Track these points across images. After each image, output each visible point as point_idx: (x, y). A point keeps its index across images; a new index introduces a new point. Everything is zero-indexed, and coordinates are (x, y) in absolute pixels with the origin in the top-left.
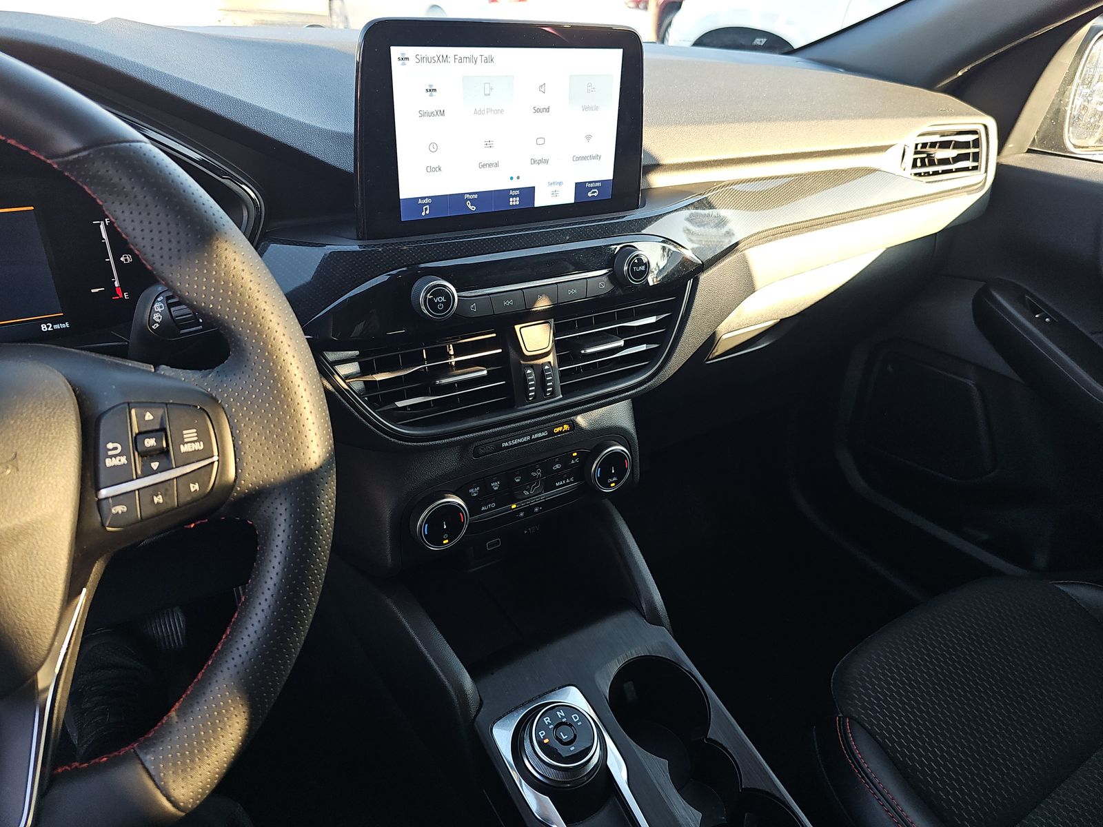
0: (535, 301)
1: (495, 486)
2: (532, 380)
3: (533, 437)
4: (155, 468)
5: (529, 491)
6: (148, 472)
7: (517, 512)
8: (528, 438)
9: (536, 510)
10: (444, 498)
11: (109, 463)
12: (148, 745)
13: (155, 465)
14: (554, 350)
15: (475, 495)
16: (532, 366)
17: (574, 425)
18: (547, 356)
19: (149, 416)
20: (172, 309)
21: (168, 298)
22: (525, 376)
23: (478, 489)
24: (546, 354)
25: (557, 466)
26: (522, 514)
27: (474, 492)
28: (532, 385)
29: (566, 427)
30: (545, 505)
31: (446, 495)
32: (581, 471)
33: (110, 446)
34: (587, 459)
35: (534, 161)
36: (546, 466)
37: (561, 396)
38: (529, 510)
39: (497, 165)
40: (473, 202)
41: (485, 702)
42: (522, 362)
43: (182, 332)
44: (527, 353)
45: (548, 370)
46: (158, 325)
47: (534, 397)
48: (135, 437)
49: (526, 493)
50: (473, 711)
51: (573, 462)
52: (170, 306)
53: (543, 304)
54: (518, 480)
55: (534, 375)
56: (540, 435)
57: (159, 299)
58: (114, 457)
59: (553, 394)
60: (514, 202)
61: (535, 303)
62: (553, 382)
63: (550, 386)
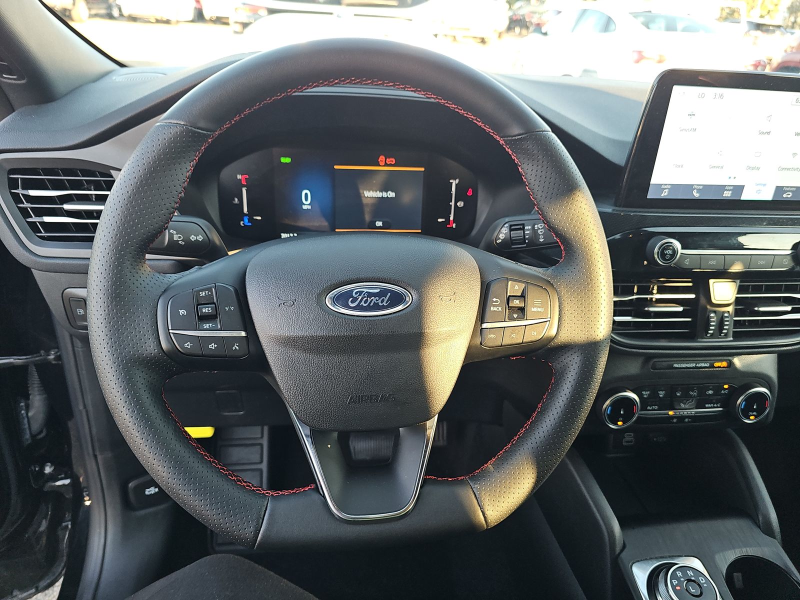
0: (731, 265)
1: (662, 394)
2: (714, 322)
3: (698, 365)
4: (515, 317)
5: (685, 404)
6: (512, 319)
7: (672, 417)
8: (694, 365)
9: (686, 420)
10: (626, 392)
11: (492, 309)
12: (475, 479)
13: (515, 316)
14: (734, 304)
15: (645, 396)
16: (715, 312)
17: (731, 364)
18: (729, 306)
19: (516, 287)
20: (512, 232)
21: (511, 226)
22: (709, 318)
23: (649, 392)
24: (728, 305)
25: (710, 392)
26: (675, 420)
27: (646, 394)
28: (713, 326)
29: (724, 364)
30: (694, 418)
31: (627, 390)
32: (728, 401)
33: (494, 300)
34: (735, 392)
35: (749, 168)
36: (702, 390)
37: (732, 339)
38: (681, 418)
39: (722, 167)
40: (699, 191)
41: (628, 546)
42: (708, 307)
43: (513, 247)
44: (714, 301)
45: (727, 317)
46: (500, 241)
47: (712, 335)
48: (509, 298)
49: (683, 405)
50: (618, 549)
51: (723, 392)
52: (511, 230)
53: (737, 268)
54: (678, 394)
55: (715, 318)
56: (703, 365)
57: (505, 226)
58: (496, 306)
59: (726, 335)
60: (727, 194)
61: (731, 266)
62: (728, 326)
63: (726, 329)
